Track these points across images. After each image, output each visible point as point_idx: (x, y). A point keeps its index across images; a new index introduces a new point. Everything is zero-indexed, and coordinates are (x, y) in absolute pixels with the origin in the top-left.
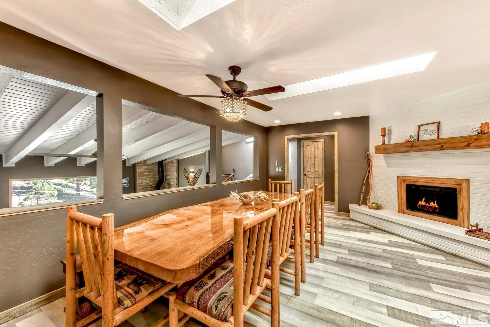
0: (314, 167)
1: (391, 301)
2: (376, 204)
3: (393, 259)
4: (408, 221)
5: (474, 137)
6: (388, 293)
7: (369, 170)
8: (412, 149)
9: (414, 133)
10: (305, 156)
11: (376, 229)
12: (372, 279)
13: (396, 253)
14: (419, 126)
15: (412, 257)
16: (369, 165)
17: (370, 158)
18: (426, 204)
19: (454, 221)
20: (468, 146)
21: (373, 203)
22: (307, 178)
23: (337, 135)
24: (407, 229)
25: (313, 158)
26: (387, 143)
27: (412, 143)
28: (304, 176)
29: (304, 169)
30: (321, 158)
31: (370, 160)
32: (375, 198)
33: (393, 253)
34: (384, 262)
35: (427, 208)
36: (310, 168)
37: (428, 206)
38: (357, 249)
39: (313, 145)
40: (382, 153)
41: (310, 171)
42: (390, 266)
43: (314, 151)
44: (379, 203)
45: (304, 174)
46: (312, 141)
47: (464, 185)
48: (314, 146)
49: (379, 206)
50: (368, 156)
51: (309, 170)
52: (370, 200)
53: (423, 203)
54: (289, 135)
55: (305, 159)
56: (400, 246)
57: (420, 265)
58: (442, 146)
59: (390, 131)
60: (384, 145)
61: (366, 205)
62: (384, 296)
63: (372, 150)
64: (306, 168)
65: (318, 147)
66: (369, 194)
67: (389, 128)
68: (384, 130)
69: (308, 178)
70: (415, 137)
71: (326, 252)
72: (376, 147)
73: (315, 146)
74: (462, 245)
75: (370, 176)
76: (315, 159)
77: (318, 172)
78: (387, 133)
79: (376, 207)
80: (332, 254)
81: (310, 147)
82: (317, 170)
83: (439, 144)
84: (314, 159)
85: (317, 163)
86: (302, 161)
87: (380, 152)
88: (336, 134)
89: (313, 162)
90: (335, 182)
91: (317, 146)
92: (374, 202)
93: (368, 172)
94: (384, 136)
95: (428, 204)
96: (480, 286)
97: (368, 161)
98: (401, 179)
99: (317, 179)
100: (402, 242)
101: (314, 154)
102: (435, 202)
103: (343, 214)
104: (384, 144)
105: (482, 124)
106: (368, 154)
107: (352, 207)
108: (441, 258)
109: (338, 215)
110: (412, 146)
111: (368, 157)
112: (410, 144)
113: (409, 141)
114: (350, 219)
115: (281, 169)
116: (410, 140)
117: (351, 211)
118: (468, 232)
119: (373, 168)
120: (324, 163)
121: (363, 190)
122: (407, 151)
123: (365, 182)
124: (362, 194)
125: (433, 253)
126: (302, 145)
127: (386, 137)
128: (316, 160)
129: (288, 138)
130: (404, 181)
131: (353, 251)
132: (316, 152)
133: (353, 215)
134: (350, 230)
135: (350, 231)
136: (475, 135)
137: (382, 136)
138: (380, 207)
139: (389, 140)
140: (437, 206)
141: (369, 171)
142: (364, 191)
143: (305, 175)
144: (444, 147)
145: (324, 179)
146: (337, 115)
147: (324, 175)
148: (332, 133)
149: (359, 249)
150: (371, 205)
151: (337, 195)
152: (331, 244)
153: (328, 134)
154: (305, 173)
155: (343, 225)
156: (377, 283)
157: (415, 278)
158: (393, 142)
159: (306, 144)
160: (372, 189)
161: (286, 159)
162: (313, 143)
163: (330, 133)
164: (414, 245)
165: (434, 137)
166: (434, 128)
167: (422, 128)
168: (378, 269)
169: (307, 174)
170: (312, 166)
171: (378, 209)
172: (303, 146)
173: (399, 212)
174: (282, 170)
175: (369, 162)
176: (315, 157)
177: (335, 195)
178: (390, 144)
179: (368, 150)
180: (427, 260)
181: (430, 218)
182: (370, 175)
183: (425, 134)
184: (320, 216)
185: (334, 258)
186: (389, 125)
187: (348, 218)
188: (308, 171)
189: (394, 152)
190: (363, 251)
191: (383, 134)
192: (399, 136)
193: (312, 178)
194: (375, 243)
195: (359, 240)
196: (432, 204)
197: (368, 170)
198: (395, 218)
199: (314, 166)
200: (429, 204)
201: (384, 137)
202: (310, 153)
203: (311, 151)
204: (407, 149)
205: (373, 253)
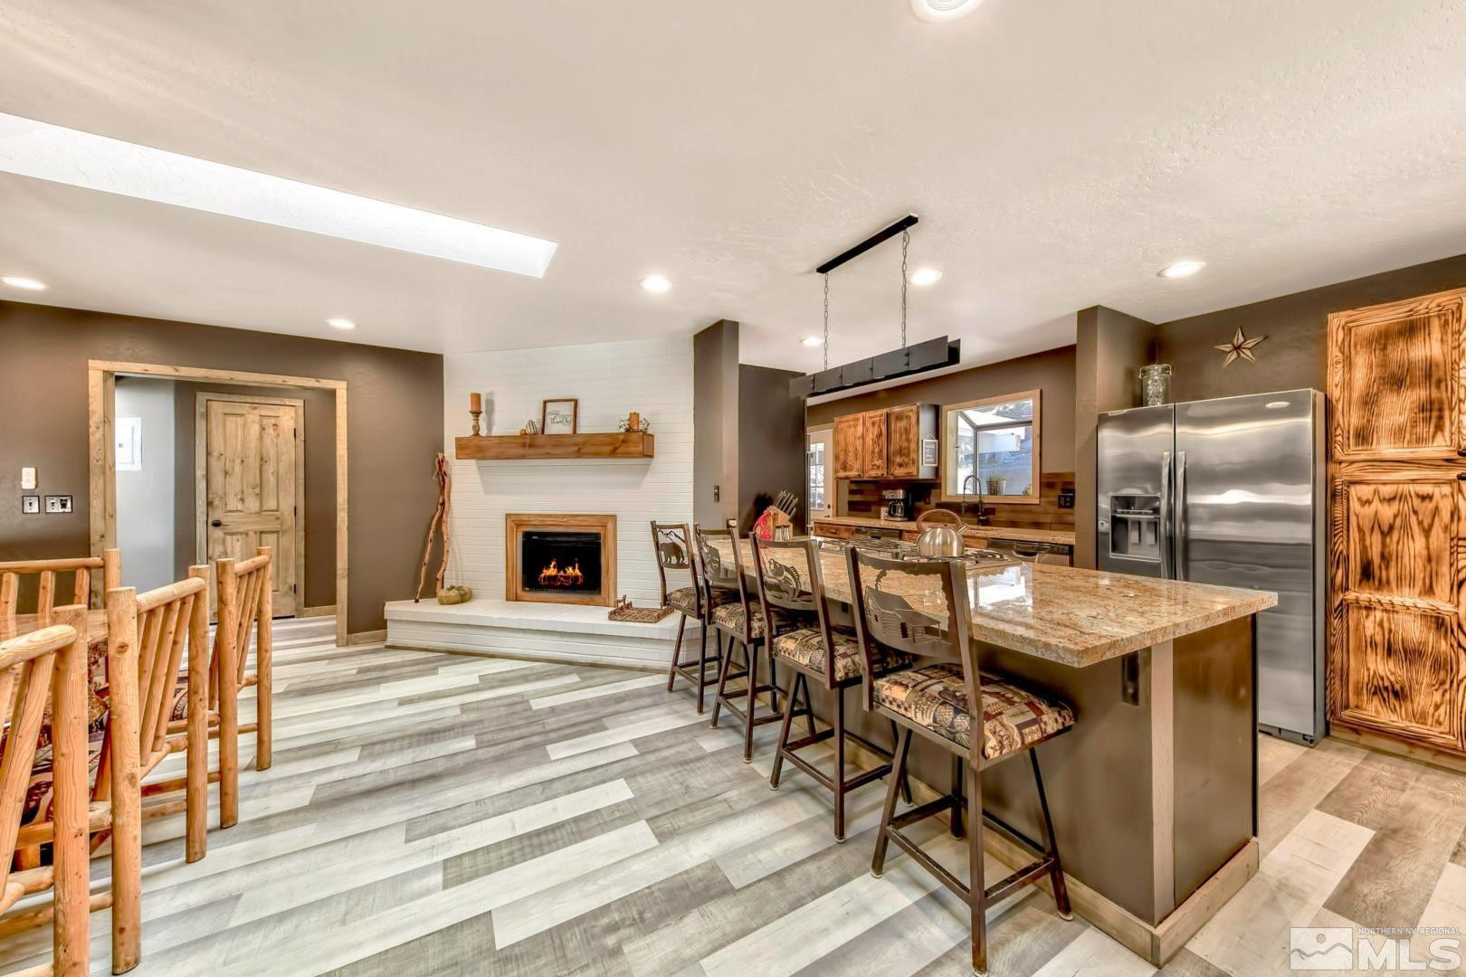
0: (260, 495)
1: (459, 839)
2: (459, 589)
3: (482, 721)
4: (523, 616)
5: (621, 437)
6: (453, 823)
7: (444, 500)
8: (532, 451)
9: (536, 417)
10: (215, 454)
11: (455, 654)
12: (417, 804)
13: (492, 703)
14: (545, 403)
15: (523, 700)
16: (443, 488)
17: (444, 468)
18: (559, 572)
19: (596, 598)
20: (614, 453)
21: (452, 588)
22: (228, 537)
23: (345, 392)
24: (521, 635)
25: (253, 462)
26: (483, 432)
27: (532, 439)
28: (211, 528)
29: (209, 504)
30: (290, 465)
31: (445, 473)
32: (457, 575)
33: (484, 705)
34: (461, 738)
35: (559, 580)
36: (242, 500)
37: (561, 576)
38: (390, 732)
39: (253, 417)
40: (472, 458)
41: (238, 507)
42: (470, 743)
43: (261, 438)
44: (466, 586)
45: (210, 522)
46: (249, 399)
47: (610, 525)
48: (261, 421)
49: (466, 593)
50: (441, 462)
51: (233, 503)
52: (445, 580)
53: (551, 571)
54: (113, 358)
55: (216, 466)
56: (504, 681)
57: (537, 711)
58: (579, 449)
59: (490, 403)
60: (477, 438)
61: (434, 595)
62: (441, 837)
63: (450, 450)
64: (224, 497)
65: (275, 425)
66: (441, 565)
67: (489, 398)
68: (476, 398)
69: (232, 534)
70: (539, 426)
71: (275, 787)
72: (458, 440)
73: (265, 421)
74: (604, 642)
75: (444, 518)
76: (264, 468)
77: (277, 511)
78: (483, 408)
79: (458, 598)
80: (296, 788)
81: (239, 420)
82: (271, 504)
83: (575, 445)
84: (261, 466)
85: (272, 480)
86: (200, 473)
87: (468, 454)
88: (341, 388)
89: (253, 476)
90: (338, 540)
91: (273, 421)
92: (454, 584)
93: (439, 507)
94: (477, 414)
95: (562, 573)
96: (622, 710)
97: (442, 477)
98: (514, 521)
99: (275, 535)
100: (510, 669)
101: (261, 449)
102: (577, 565)
103: (366, 638)
104: (477, 434)
105: (631, 414)
106: (440, 457)
107: (393, 609)
108: (574, 678)
109: (347, 644)
110: (531, 446)
111: (440, 467)
112: (528, 441)
113: (526, 434)
114: (388, 647)
115: (64, 506)
116: (528, 431)
117: (389, 624)
118: (612, 616)
119: (453, 495)
120: (302, 481)
121: (427, 557)
122: (523, 457)
123: (431, 534)
124: (423, 569)
125: (562, 674)
126: (200, 409)
127: (482, 417)
128: (270, 469)
129: (107, 373)
130: (518, 526)
131: (374, 744)
132: (267, 441)
133: (395, 634)
134: (379, 681)
135: (379, 683)
136: (622, 433)
137: (472, 413)
138: (467, 597)
139: (489, 428)
140: (579, 574)
141: (443, 504)
142: (429, 560)
143: (217, 524)
144: (582, 451)
145: (302, 533)
146: (341, 326)
147: (302, 522)
148: (326, 384)
149: (398, 731)
150: (445, 595)
151: (345, 581)
152: (301, 753)
153: (310, 382)
154: (217, 515)
155: (361, 671)
156: (428, 809)
157: (520, 750)
158: (496, 431)
159: (218, 408)
160: (450, 551)
161: (93, 462)
162: (255, 408)
163: (317, 381)
164: (532, 668)
165: (567, 430)
166: (567, 409)
167: (550, 407)
168: (440, 766)
169: (224, 520)
170: (248, 491)
171: (462, 601)
172: (207, 416)
173: (507, 600)
174: (68, 509)
175: (444, 480)
176: (262, 459)
177: (338, 585)
178: (489, 437)
179: (440, 447)
180: (550, 693)
181: (560, 600)
182: (444, 515)
183: (555, 420)
184: (250, 668)
185: (304, 796)
186: (489, 389)
187: (381, 646)
188: (229, 508)
189: (497, 457)
190: (408, 733)
191: (475, 410)
192: (509, 419)
193: (251, 534)
194: (445, 697)
195: (403, 702)
196: (570, 571)
197: (441, 501)
198: (496, 616)
199: (257, 491)
200: (565, 572)
201: (478, 416)
202: (239, 443)
203: (244, 439)
204: (521, 451)
205: (435, 725)
